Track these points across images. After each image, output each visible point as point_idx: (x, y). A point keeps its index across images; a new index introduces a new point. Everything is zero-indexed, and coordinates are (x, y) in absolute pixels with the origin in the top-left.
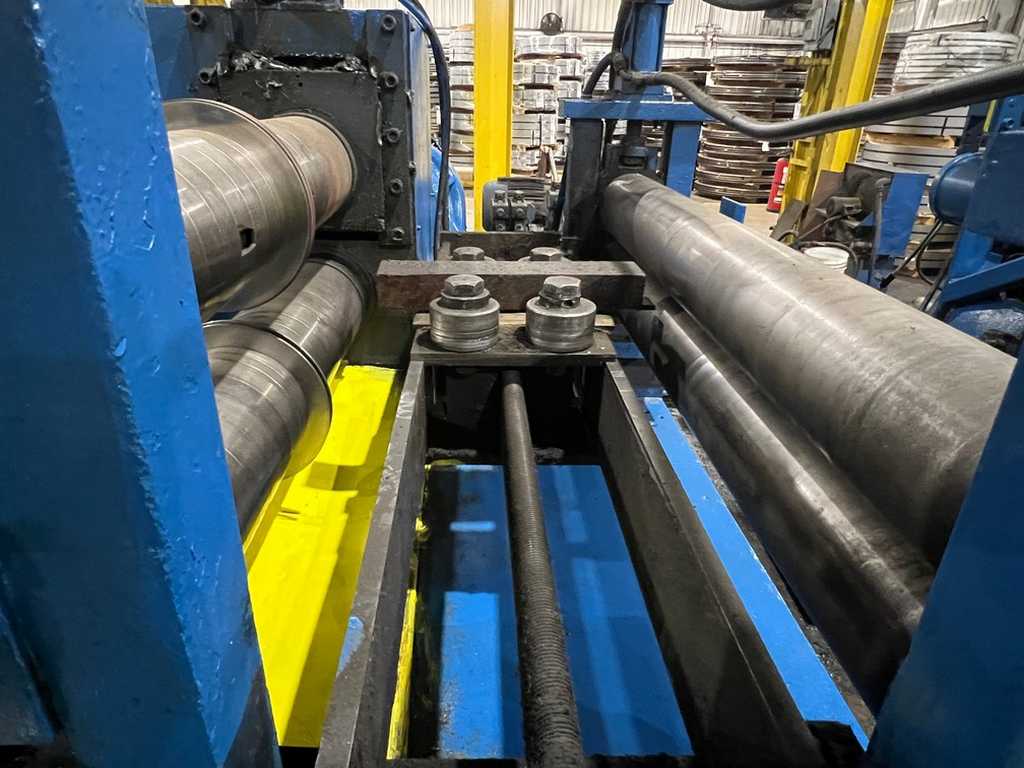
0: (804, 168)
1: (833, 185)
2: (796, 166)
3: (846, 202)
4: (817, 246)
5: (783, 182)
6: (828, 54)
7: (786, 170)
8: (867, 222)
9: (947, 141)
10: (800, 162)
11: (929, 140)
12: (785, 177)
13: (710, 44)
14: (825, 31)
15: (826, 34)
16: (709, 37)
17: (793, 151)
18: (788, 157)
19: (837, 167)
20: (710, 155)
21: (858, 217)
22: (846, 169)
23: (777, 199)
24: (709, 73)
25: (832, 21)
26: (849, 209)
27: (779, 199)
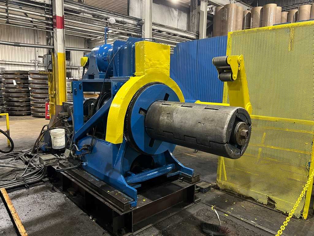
0: (53, 105)
1: (60, 109)
2: (52, 104)
3: (63, 114)
4: (55, 128)
5: (48, 110)
6: (51, 71)
7: (48, 106)
8: (69, 119)
9: (97, 95)
10: (52, 103)
11: (92, 95)
12: (49, 108)
13: (37, 66)
14: (48, 64)
15: (49, 65)
16: (36, 64)
17: (49, 100)
18: (48, 102)
19: (61, 104)
20: (35, 103)
21: (67, 118)
22: (63, 104)
23: (48, 115)
24: (29, 75)
25: (50, 61)
26: (64, 116)
27: (49, 115)
